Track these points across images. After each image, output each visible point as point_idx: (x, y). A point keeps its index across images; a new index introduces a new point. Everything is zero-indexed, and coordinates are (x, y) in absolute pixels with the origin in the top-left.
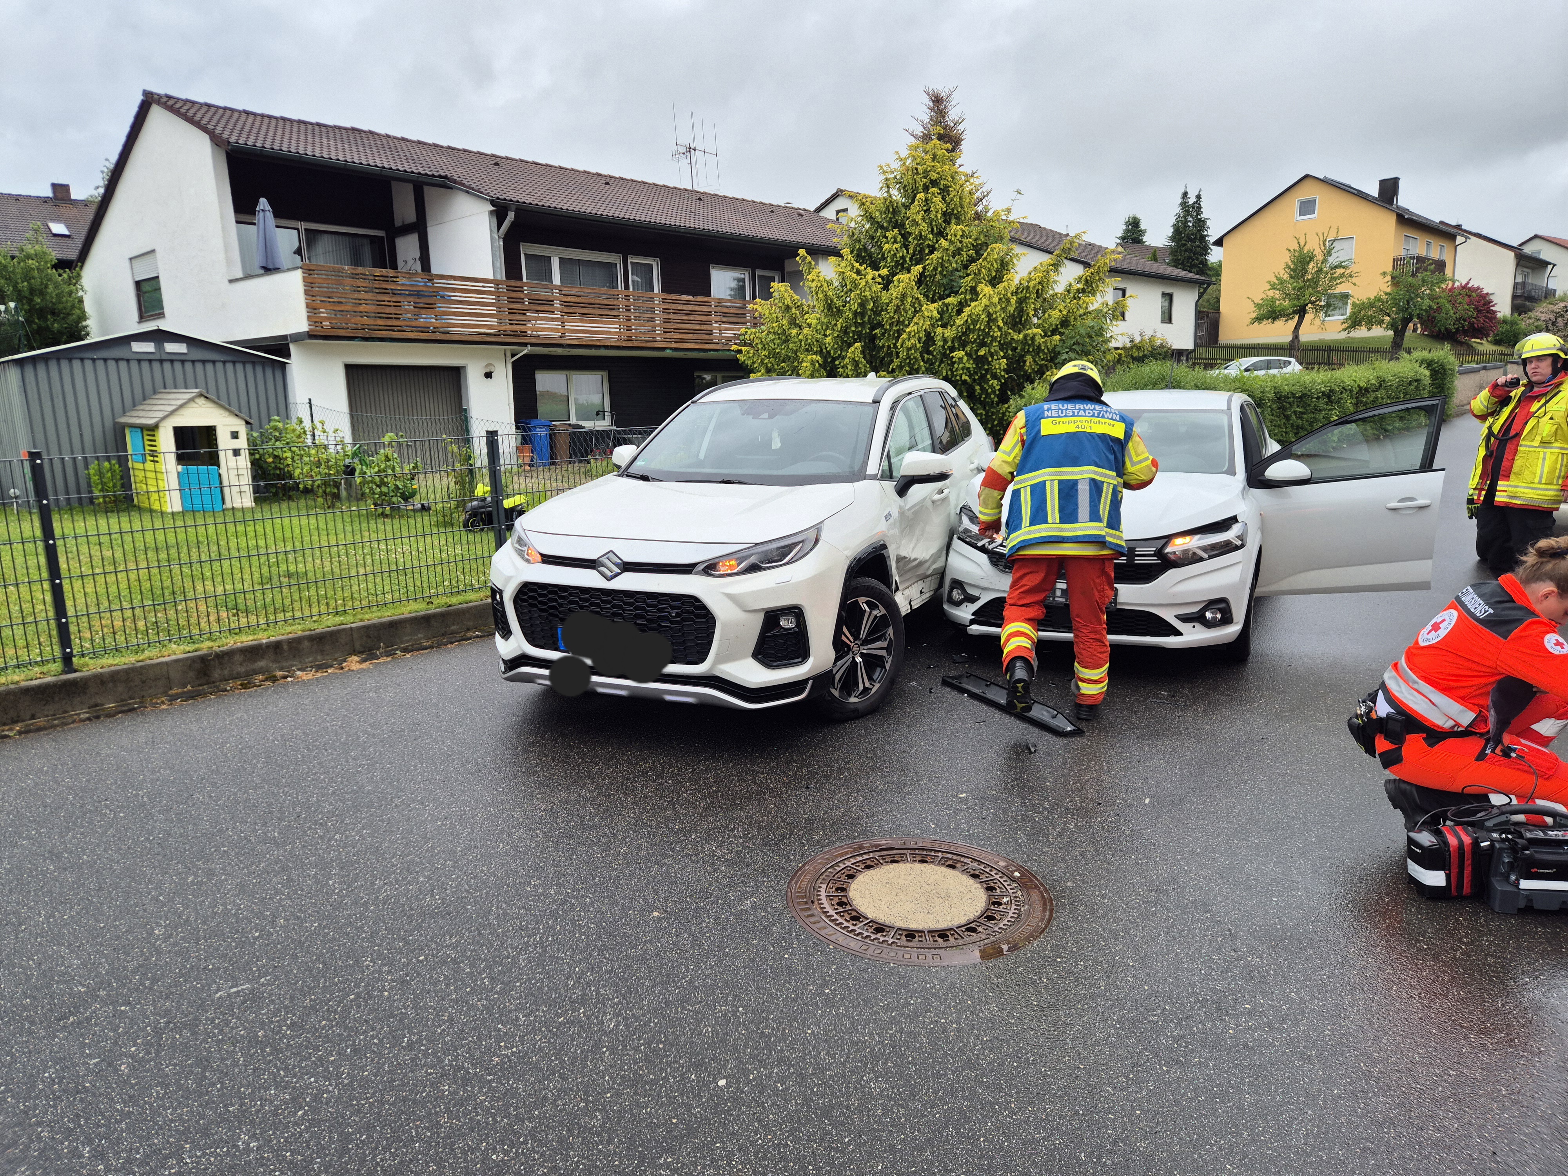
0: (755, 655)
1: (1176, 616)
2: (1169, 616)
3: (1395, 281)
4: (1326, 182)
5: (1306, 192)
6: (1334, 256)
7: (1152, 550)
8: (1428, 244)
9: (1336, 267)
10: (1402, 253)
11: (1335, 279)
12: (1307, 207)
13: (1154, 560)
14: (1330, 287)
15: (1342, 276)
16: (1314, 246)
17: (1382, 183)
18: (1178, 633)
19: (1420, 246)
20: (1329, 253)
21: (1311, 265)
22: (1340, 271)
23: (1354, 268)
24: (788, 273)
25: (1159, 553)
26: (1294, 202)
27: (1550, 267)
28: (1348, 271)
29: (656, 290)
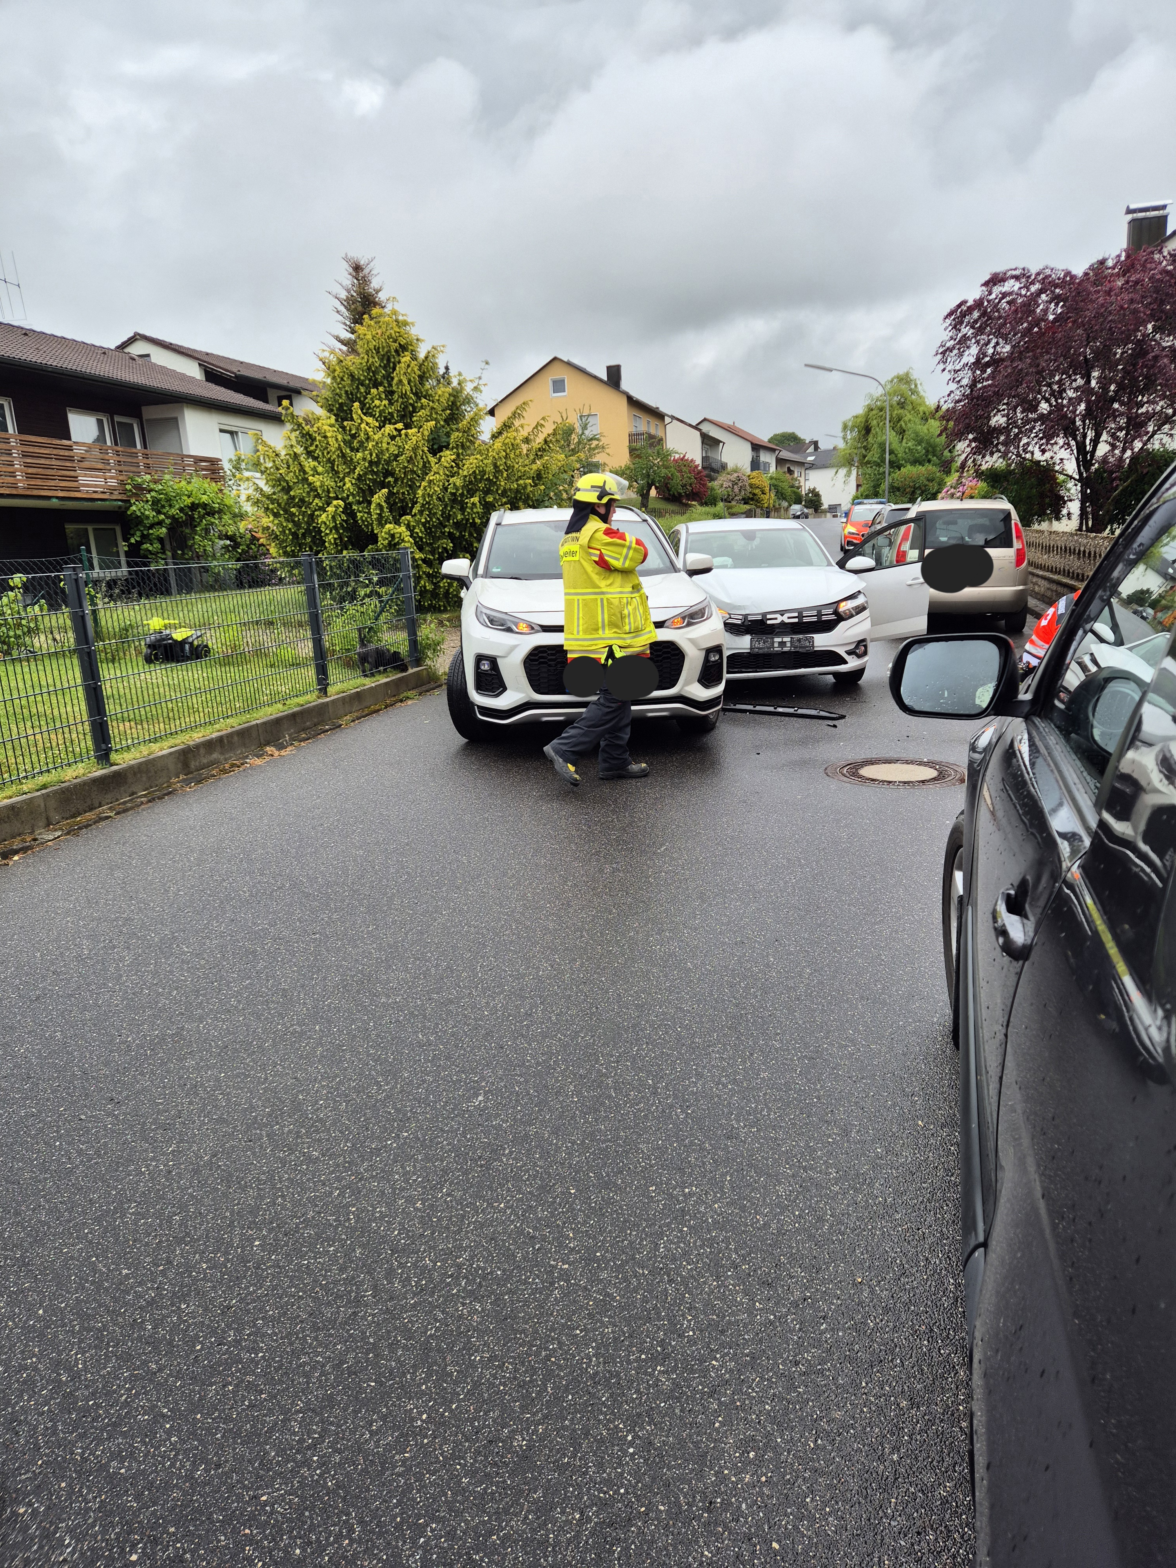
0: (699, 681)
1: (846, 652)
2: (841, 651)
3: (632, 451)
4: (569, 364)
5: (557, 373)
6: (589, 429)
7: (831, 611)
8: (648, 422)
9: (591, 439)
10: (634, 431)
11: (594, 449)
12: (559, 386)
13: (833, 617)
14: (591, 456)
15: (597, 447)
16: (573, 420)
17: (609, 368)
18: (845, 662)
19: (645, 425)
20: (585, 427)
21: (573, 436)
22: (595, 443)
23: (604, 441)
24: (147, 420)
25: (836, 612)
26: (547, 382)
27: (721, 444)
28: (601, 444)
29: (10, 430)
